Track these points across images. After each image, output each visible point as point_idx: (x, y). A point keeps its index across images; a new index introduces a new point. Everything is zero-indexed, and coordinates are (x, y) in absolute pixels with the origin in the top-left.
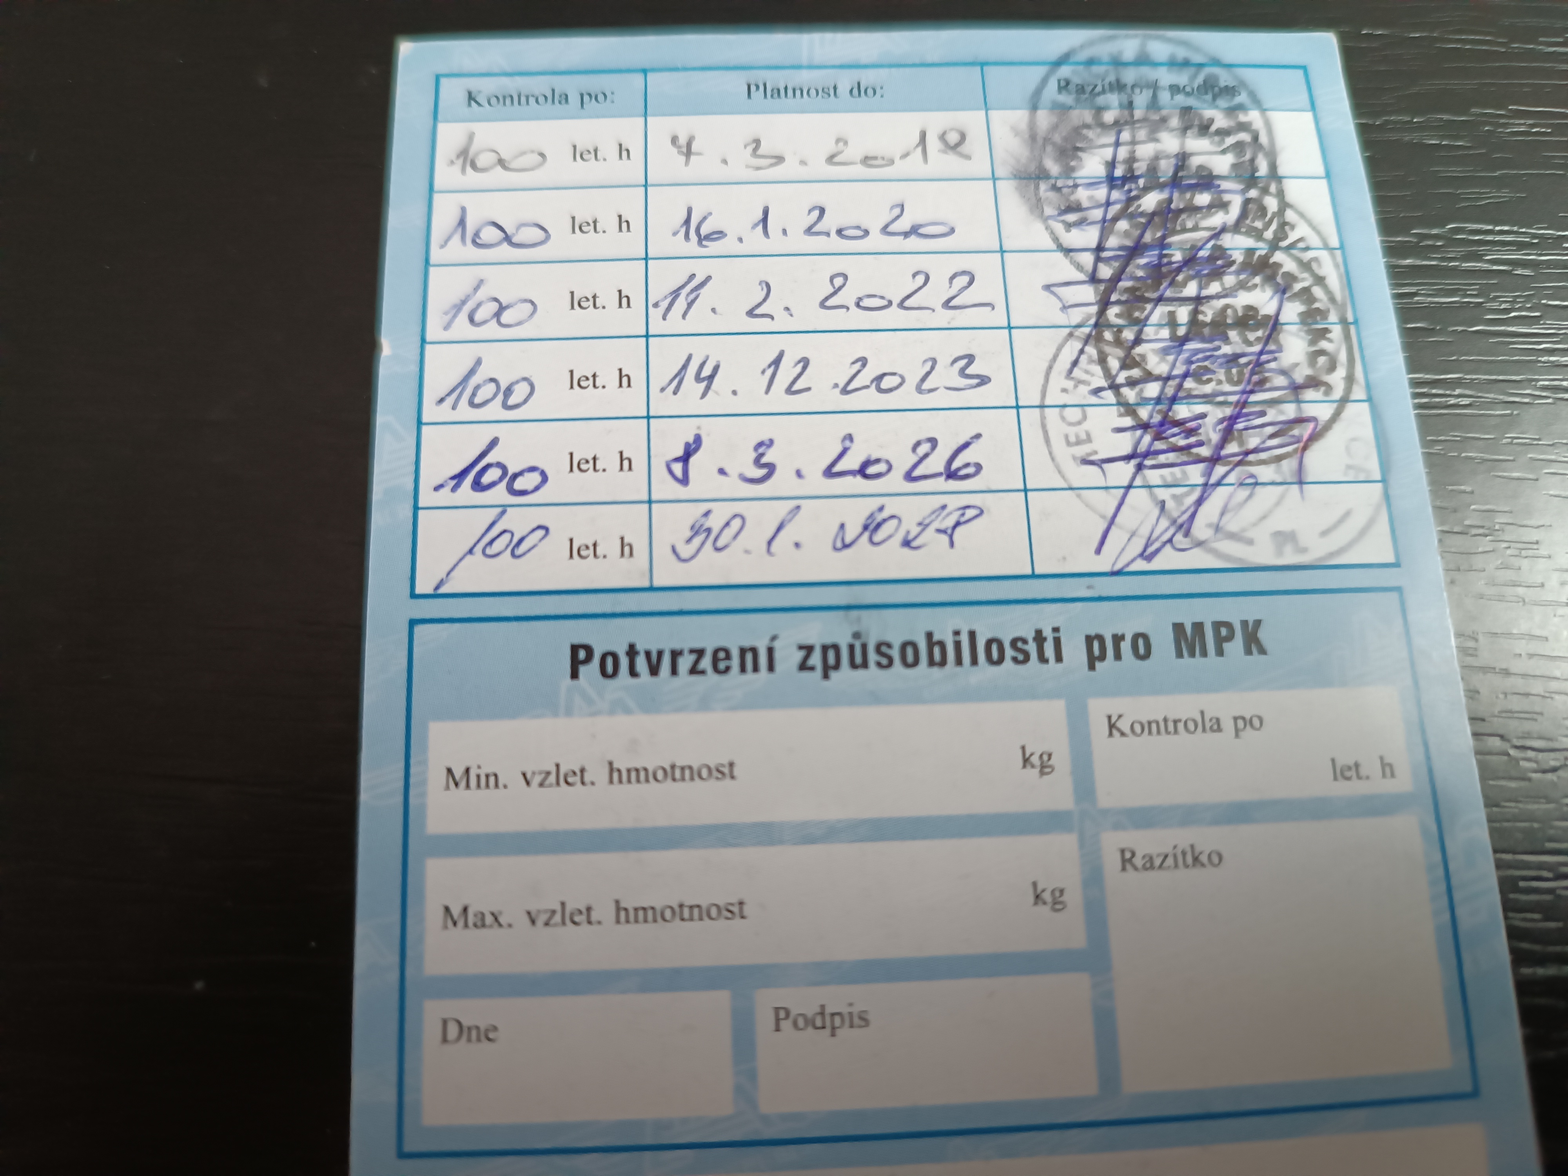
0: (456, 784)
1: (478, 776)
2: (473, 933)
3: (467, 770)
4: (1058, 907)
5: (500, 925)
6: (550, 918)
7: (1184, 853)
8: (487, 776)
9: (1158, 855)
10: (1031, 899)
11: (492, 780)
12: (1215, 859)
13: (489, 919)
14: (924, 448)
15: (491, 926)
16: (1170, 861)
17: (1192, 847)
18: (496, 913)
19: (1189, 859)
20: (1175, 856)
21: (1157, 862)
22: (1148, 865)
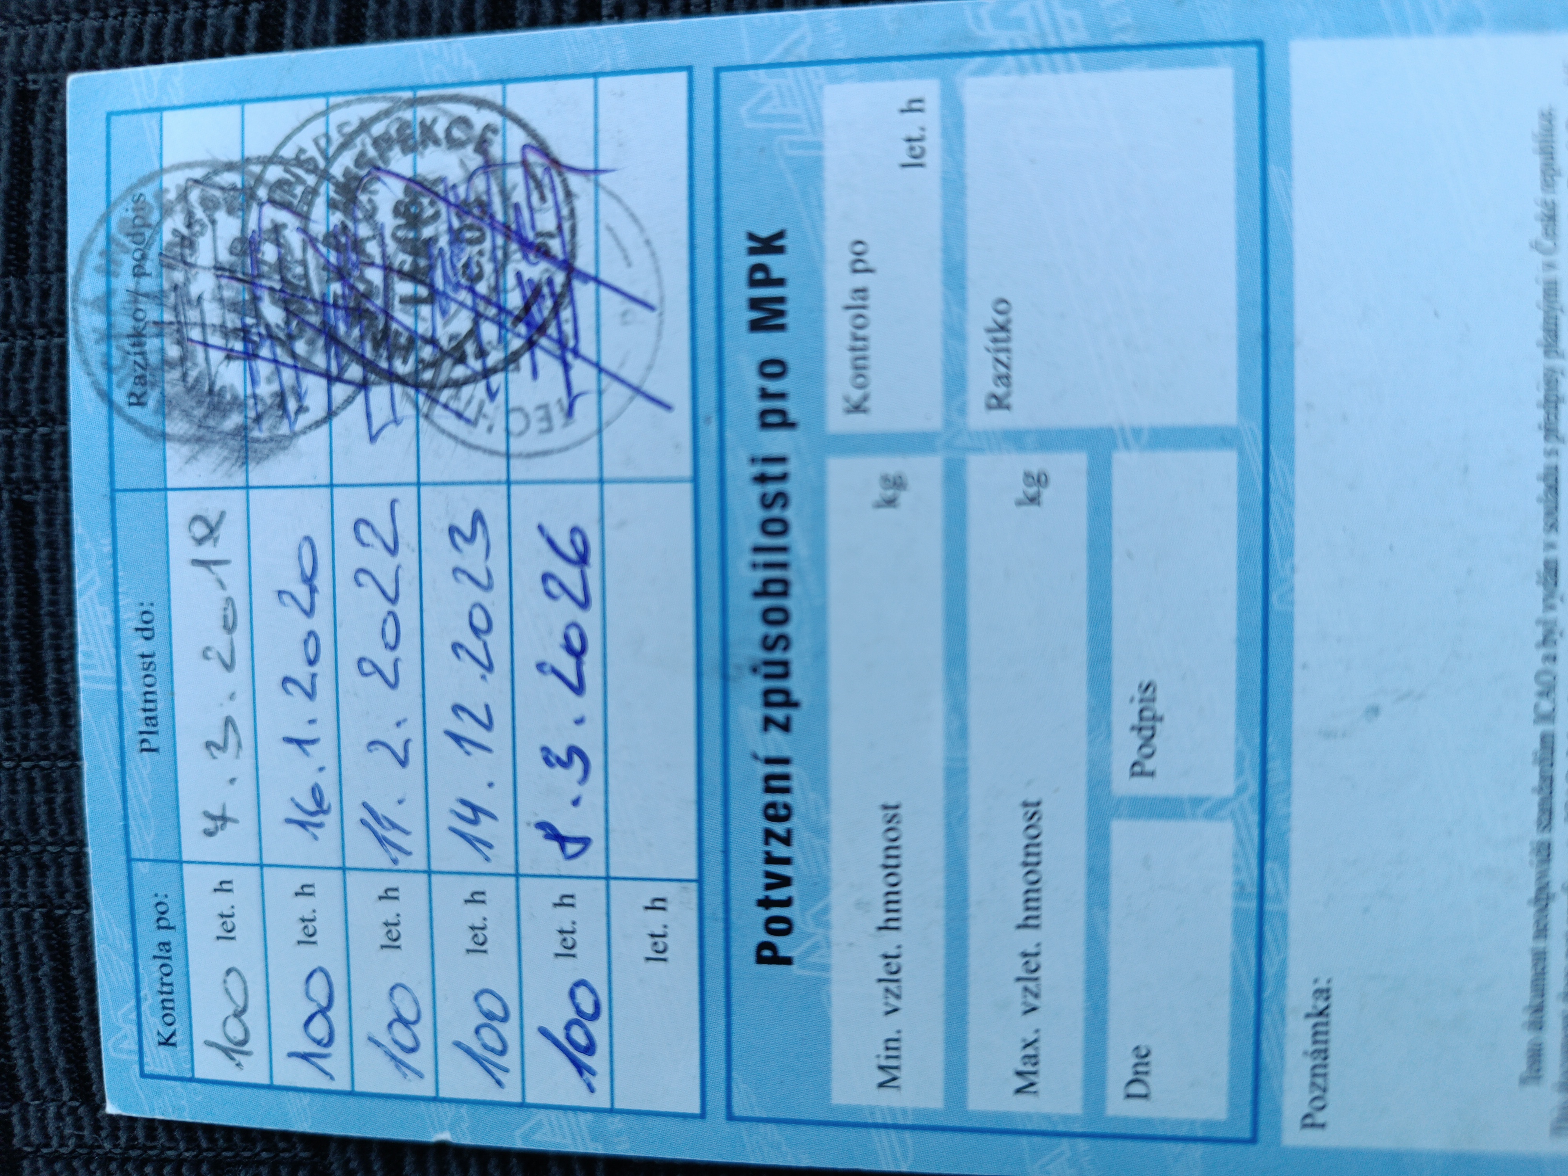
0: (894, 1079)
1: (888, 1057)
2: (1042, 1067)
3: (882, 1068)
4: (1043, 478)
5: (1035, 1041)
6: (1031, 993)
7: (995, 340)
8: (888, 1049)
9: (995, 368)
10: (1033, 508)
11: (892, 1044)
12: (1002, 307)
13: (1030, 1051)
14: (553, 587)
15: (1036, 1049)
16: (1002, 356)
17: (989, 331)
18: (1023, 1044)
19: (1001, 335)
20: (998, 350)
21: (1002, 370)
22: (1005, 380)
